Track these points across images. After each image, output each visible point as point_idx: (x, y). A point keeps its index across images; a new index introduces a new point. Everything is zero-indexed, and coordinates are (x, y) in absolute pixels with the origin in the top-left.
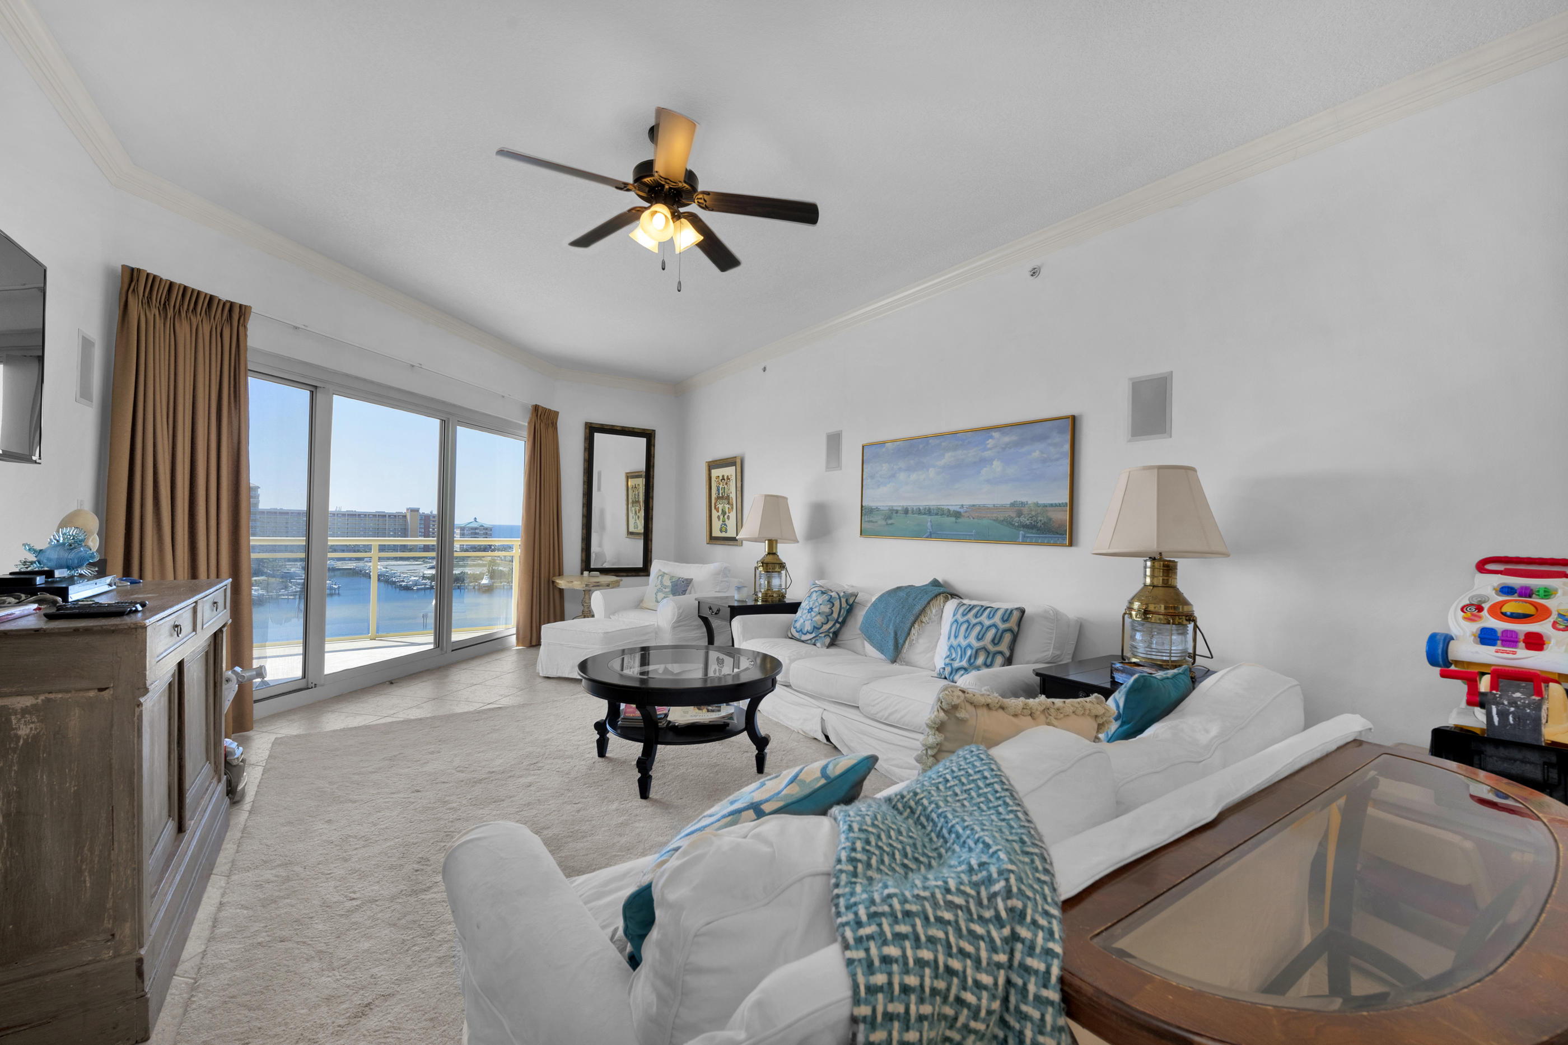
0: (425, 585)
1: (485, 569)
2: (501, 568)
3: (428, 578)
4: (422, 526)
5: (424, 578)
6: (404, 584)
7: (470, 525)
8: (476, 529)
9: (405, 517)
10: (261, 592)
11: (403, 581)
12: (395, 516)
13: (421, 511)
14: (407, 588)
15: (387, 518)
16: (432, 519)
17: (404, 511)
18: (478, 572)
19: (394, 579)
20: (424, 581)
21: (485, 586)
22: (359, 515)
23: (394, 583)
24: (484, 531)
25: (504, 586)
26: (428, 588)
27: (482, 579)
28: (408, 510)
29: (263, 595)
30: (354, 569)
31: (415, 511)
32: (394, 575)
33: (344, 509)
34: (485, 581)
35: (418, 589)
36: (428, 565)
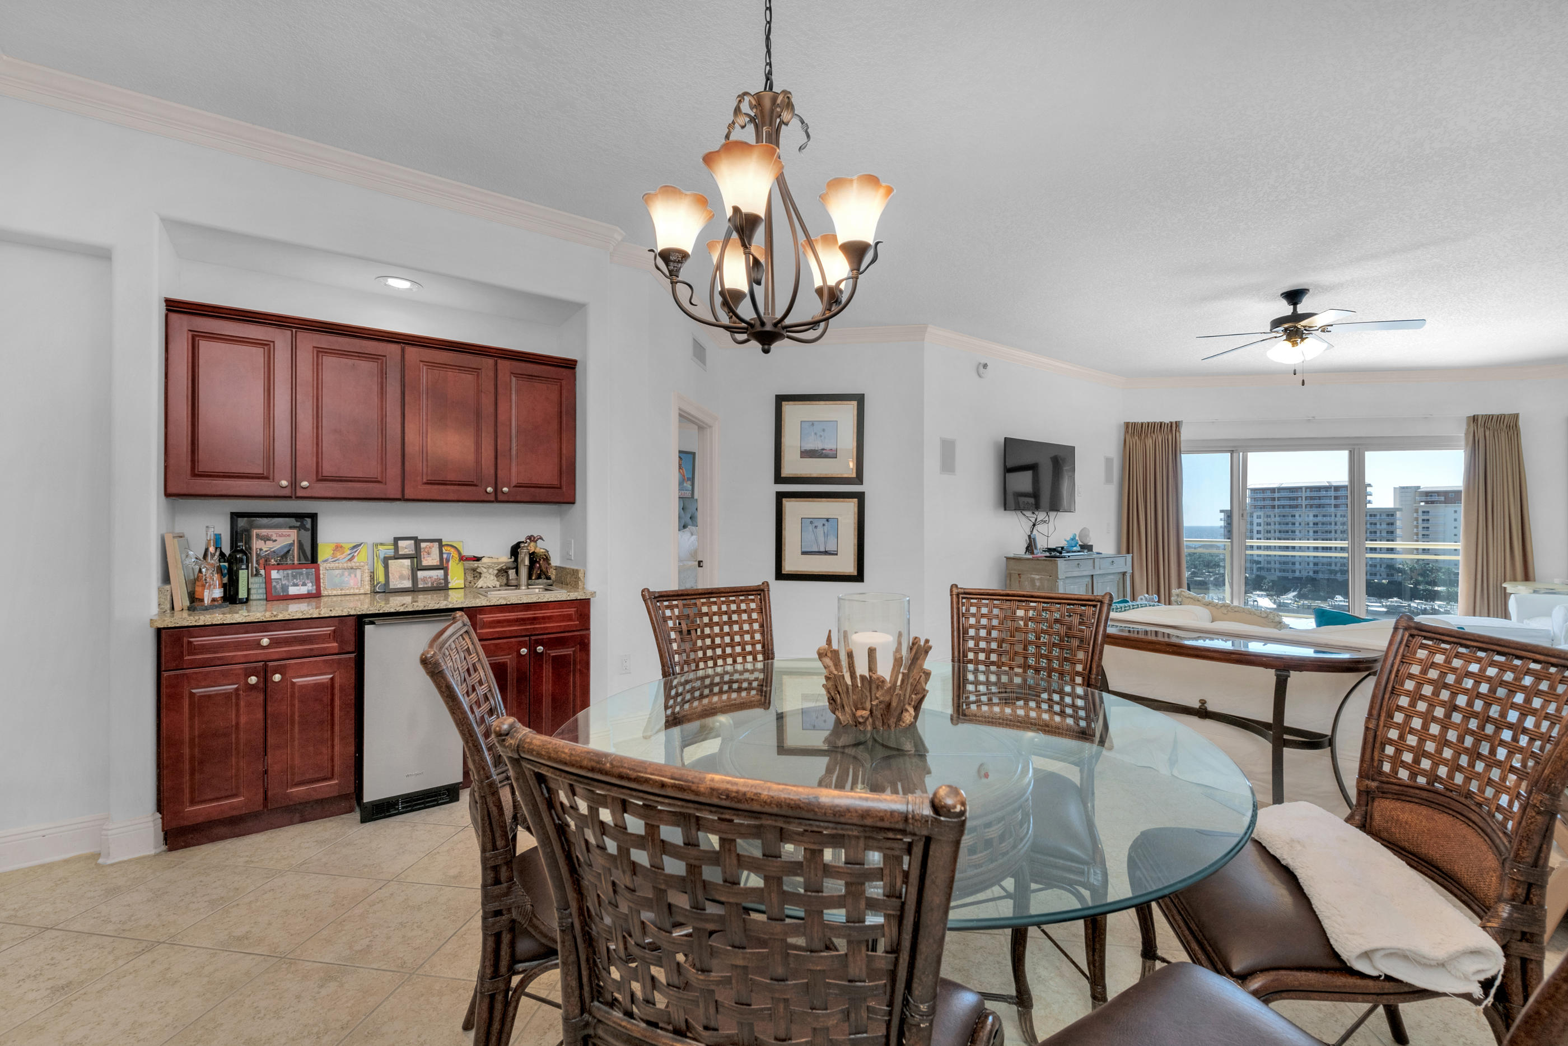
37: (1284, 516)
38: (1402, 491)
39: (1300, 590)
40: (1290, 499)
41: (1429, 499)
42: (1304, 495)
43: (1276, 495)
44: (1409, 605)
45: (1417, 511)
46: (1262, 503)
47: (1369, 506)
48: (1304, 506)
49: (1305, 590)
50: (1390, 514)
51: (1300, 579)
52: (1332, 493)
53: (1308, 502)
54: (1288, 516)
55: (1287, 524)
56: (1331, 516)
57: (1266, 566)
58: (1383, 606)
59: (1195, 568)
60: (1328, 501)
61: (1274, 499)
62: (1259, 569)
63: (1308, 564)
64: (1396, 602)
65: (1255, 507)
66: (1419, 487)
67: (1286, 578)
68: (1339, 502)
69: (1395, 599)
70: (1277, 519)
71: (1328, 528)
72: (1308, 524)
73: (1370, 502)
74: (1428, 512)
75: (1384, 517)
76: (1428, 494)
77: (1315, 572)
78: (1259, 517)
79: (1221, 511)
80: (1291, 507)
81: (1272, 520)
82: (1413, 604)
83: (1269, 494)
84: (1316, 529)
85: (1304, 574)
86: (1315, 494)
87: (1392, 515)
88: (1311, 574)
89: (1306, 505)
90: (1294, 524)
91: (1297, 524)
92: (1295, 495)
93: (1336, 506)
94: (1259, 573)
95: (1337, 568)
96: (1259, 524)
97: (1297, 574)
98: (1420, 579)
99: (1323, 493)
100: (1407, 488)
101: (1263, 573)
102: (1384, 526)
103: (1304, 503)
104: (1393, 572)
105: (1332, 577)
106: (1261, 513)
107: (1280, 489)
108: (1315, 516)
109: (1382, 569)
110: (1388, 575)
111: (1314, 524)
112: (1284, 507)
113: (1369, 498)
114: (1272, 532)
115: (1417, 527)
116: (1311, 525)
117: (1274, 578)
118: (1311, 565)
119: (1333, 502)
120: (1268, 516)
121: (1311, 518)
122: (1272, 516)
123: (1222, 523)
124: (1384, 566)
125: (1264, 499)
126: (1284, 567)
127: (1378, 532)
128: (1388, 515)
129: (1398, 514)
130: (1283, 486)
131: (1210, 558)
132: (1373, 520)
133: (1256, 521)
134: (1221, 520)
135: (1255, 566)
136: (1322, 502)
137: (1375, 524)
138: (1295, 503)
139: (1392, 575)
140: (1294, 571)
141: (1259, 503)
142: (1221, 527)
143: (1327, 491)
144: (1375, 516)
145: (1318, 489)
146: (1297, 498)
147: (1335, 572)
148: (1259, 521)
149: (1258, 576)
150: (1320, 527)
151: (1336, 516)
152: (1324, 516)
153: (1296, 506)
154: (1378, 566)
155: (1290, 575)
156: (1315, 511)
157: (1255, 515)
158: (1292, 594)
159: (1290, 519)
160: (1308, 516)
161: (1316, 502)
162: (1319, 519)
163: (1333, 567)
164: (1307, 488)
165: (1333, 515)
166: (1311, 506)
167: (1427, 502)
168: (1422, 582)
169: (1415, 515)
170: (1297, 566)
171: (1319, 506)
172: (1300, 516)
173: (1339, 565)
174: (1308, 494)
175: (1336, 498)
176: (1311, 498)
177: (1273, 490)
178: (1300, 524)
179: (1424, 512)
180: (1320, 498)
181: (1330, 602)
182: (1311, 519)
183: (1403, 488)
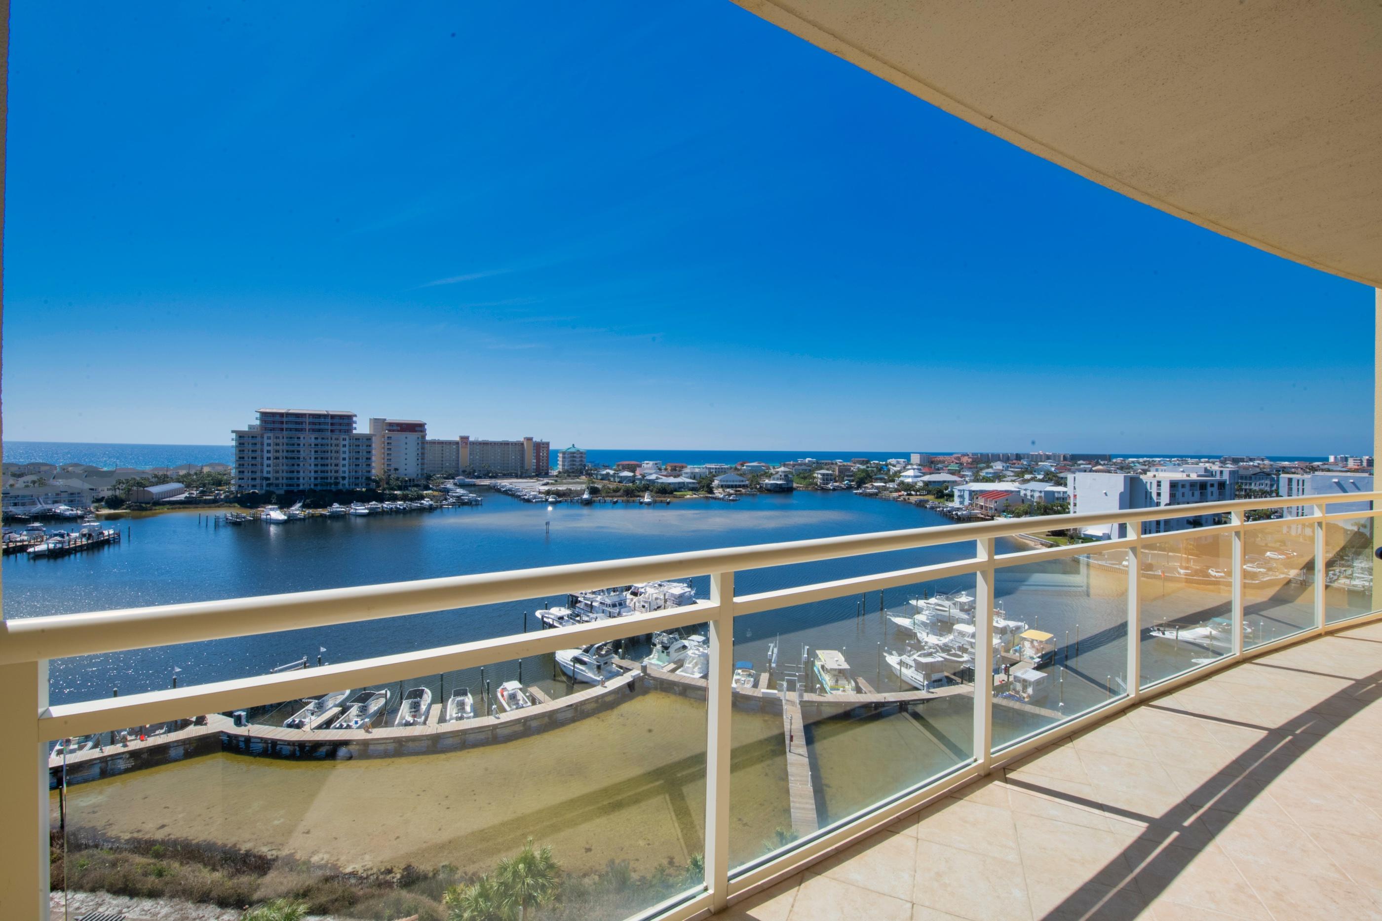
0: (542, 498)
1: (584, 486)
2: (596, 485)
3: (543, 493)
4: (535, 451)
5: (540, 492)
6: (526, 497)
7: (570, 450)
8: (574, 453)
9: (522, 444)
10: (431, 502)
11: (526, 495)
12: (516, 444)
13: (534, 440)
14: (528, 501)
15: (510, 446)
16: (542, 446)
17: (522, 439)
18: (579, 489)
19: (519, 494)
20: (540, 495)
21: (586, 500)
22: (491, 443)
23: (519, 496)
24: (580, 455)
25: (600, 500)
26: (544, 501)
27: (583, 494)
28: (525, 438)
29: (432, 505)
30: (489, 485)
31: (529, 439)
32: (518, 490)
33: (480, 439)
34: (586, 496)
35: (536, 502)
36: (541, 483)
37: (291, 438)
38: (376, 422)
39: (304, 501)
40: (297, 423)
41: (391, 428)
42: (307, 420)
43: (285, 419)
44: (382, 507)
45: (384, 436)
46: (272, 426)
47: (354, 432)
48: (307, 430)
49: (308, 501)
50: (368, 438)
51: (303, 492)
52: (329, 420)
53: (311, 427)
54: (294, 438)
55: (293, 445)
56: (328, 439)
57: (275, 482)
58: (366, 509)
59: (204, 485)
60: (326, 427)
61: (282, 423)
62: (269, 485)
63: (310, 479)
64: (374, 504)
65: (266, 429)
66: (385, 420)
67: (292, 492)
68: (334, 427)
69: (374, 503)
70: (285, 440)
71: (326, 448)
72: (311, 445)
73: (355, 429)
74: (391, 437)
75: (365, 440)
76: (391, 424)
77: (316, 485)
78: (269, 438)
79: (233, 432)
80: (296, 430)
81: (280, 441)
82: (385, 506)
83: (277, 418)
84: (316, 449)
85: (307, 487)
86: (317, 420)
87: (370, 439)
88: (312, 487)
89: (309, 429)
90: (299, 445)
91: (302, 445)
92: (300, 420)
93: (332, 431)
94: (268, 488)
95: (332, 481)
96: (269, 445)
97: (301, 487)
98: (385, 486)
99: (322, 420)
100: (378, 419)
101: (272, 489)
102: (364, 447)
103: (307, 427)
104: (370, 482)
105: (329, 488)
106: (271, 435)
107: (288, 415)
108: (316, 438)
109: (363, 480)
110: (366, 484)
111: (315, 445)
112: (291, 430)
113: (354, 425)
114: (281, 451)
115: (384, 448)
116: (313, 445)
117: (282, 492)
118: (312, 479)
119: (329, 427)
120: (277, 438)
121: (313, 439)
122: (281, 437)
123: (234, 443)
124: (364, 478)
125: (274, 422)
126: (290, 482)
127: (361, 452)
128: (367, 439)
129: (374, 438)
130: (290, 411)
131: (220, 477)
132: (357, 443)
133: (266, 441)
134: (233, 440)
135: (265, 483)
136: (322, 427)
137: (359, 446)
138: (300, 427)
139: (369, 484)
140: (298, 485)
141: (271, 426)
142: (232, 447)
143: (325, 418)
144: (359, 439)
145: (319, 416)
146: (302, 423)
147: (331, 484)
148: (269, 441)
149: (267, 491)
150: (319, 448)
151: (331, 439)
152: (323, 439)
153: (302, 430)
154: (360, 478)
155: (295, 489)
156: (316, 434)
157: (265, 436)
158: (298, 505)
159: (296, 441)
160: (311, 438)
161: (317, 427)
162: (319, 441)
163: (329, 481)
164: (310, 415)
165: (330, 438)
166: (314, 430)
167: (389, 430)
168: (387, 488)
169: (383, 439)
170: (301, 480)
171: (319, 430)
172: (304, 438)
173: (333, 478)
174: (311, 420)
175: (332, 424)
176: (314, 424)
177: (281, 415)
178: (304, 445)
179: (388, 437)
180: (320, 424)
181: (329, 509)
182: (313, 441)
183: (376, 419)
